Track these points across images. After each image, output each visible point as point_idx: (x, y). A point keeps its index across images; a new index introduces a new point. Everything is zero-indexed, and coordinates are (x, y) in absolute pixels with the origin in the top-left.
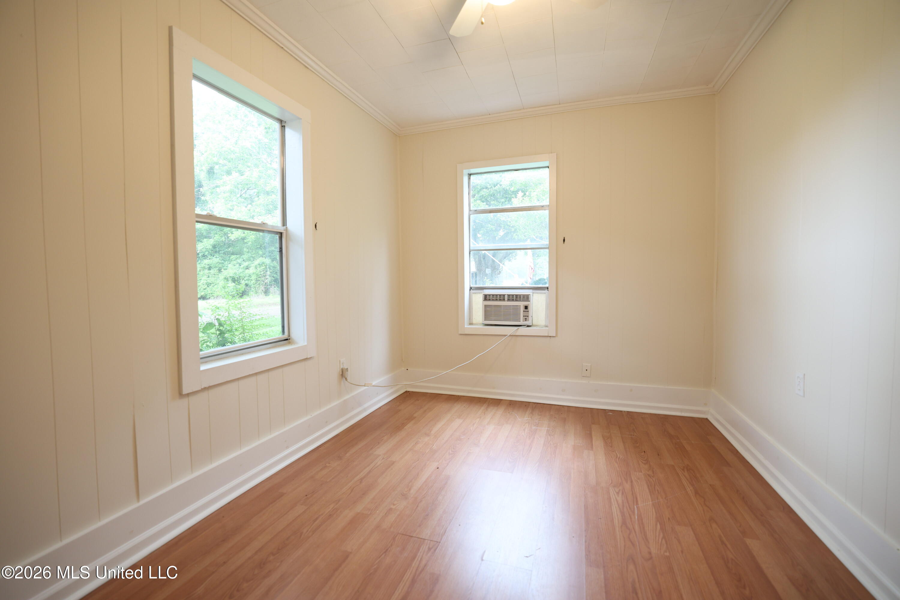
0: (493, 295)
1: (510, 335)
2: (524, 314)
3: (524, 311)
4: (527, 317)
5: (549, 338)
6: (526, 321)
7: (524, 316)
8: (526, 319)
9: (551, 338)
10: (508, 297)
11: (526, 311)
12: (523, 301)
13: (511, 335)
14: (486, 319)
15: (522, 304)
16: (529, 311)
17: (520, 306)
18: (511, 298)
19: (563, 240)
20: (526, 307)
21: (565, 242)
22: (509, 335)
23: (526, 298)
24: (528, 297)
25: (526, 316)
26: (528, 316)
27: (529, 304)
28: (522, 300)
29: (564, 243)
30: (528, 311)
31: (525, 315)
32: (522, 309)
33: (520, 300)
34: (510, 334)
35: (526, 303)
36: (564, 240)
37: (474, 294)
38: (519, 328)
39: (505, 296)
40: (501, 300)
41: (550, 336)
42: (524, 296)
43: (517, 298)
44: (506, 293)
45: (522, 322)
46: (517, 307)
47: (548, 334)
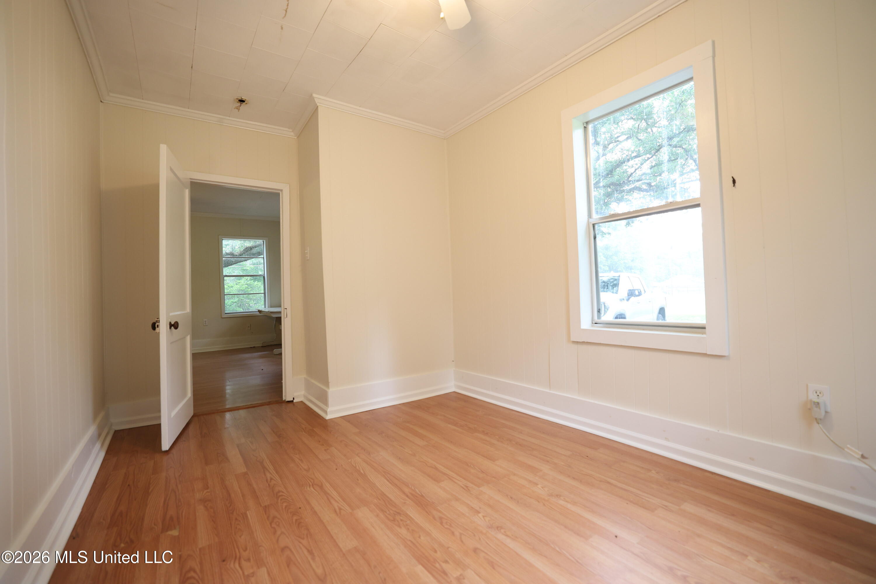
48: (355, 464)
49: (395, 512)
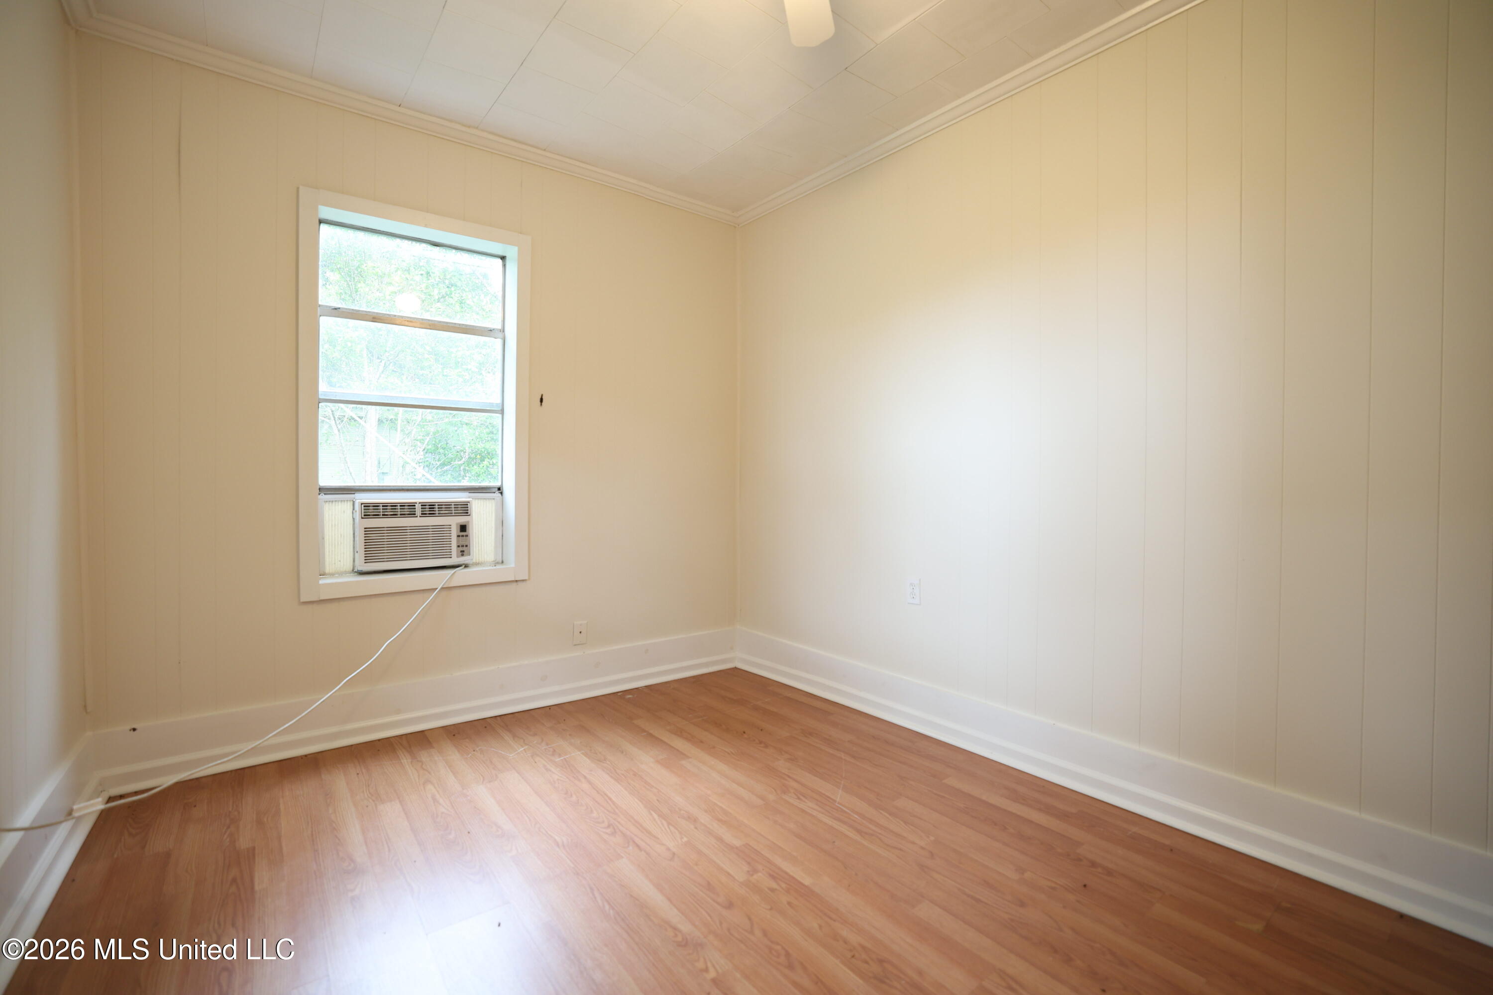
0: (385, 506)
1: (442, 588)
2: (458, 541)
3: (458, 536)
4: (464, 549)
5: (515, 584)
6: (463, 555)
7: (459, 546)
8: (462, 551)
9: (519, 583)
10: (422, 508)
11: (463, 536)
12: (457, 514)
13: (444, 588)
14: (367, 561)
15: (454, 522)
16: (471, 536)
17: (450, 525)
18: (430, 509)
19: (539, 400)
20: (463, 528)
21: (543, 403)
22: (439, 588)
23: (464, 509)
24: (468, 507)
25: (463, 546)
26: (467, 546)
27: (468, 522)
28: (455, 513)
29: (541, 405)
30: (467, 536)
31: (461, 543)
32: (455, 531)
33: (450, 514)
34: (441, 586)
35: (462, 520)
36: (541, 400)
37: (327, 504)
38: (455, 572)
39: (415, 506)
40: (404, 514)
41: (516, 581)
42: (457, 505)
43: (445, 509)
44: (418, 501)
45: (457, 558)
46: (441, 530)
47: (515, 577)
48: (671, 831)
49: (603, 763)
